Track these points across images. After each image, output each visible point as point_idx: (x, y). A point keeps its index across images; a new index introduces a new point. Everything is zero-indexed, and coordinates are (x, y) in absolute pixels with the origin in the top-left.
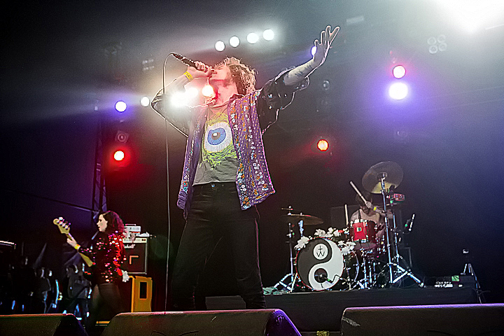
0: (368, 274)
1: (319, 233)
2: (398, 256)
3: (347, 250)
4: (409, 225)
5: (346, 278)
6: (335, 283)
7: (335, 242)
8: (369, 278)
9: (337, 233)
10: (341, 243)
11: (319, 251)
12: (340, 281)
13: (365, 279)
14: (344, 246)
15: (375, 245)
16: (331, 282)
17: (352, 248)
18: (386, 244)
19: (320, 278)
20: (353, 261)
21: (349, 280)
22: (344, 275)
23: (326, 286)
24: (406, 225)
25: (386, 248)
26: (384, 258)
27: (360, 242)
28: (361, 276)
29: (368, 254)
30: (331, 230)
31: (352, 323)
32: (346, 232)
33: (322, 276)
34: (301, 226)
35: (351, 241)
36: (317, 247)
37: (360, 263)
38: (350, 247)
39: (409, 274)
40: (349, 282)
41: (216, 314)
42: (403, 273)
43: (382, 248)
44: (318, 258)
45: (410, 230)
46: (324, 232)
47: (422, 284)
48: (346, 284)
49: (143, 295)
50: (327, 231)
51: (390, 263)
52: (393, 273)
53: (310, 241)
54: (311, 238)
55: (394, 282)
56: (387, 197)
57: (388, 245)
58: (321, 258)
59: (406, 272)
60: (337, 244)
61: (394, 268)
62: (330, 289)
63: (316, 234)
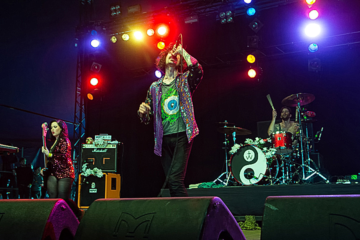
0: (285, 173)
1: (248, 141)
2: (309, 159)
3: (269, 154)
4: (318, 135)
5: (268, 176)
6: (260, 179)
7: (260, 148)
8: (286, 176)
9: (262, 141)
10: (265, 149)
11: (248, 155)
12: (264, 178)
13: (283, 177)
14: (267, 152)
15: (291, 151)
16: (257, 179)
17: (273, 153)
18: (300, 150)
19: (249, 176)
20: (274, 163)
21: (271, 177)
22: (267, 173)
23: (253, 181)
24: (316, 136)
25: (300, 154)
26: (298, 161)
27: (280, 149)
28: (280, 174)
29: (286, 158)
30: (257, 139)
31: (272, 207)
32: (269, 141)
33: (250, 174)
34: (234, 136)
35: (272, 148)
36: (247, 152)
37: (280, 165)
38: (272, 152)
39: (317, 173)
40: (270, 179)
41: (169, 200)
42: (313, 172)
43: (296, 153)
44: (247, 160)
45: (319, 139)
46: (252, 140)
47: (328, 181)
48: (268, 180)
49: (114, 187)
50: (254, 140)
51: (303, 165)
52: (305, 173)
53: (241, 148)
54: (242, 145)
55: (306, 179)
56: (302, 114)
57: (302, 151)
58: (249, 160)
59: (316, 172)
60: (262, 149)
61: (306, 169)
62: (256, 184)
63: (246, 142)
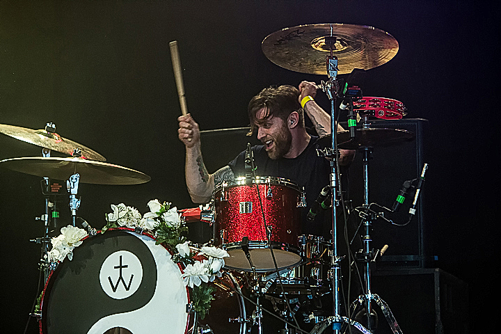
1: (120, 214)
2: (369, 296)
3: (199, 271)
4: (409, 198)
7: (165, 245)
10: (184, 249)
11: (118, 272)
17: (216, 266)
24: (400, 199)
30: (155, 205)
36: (112, 261)
37: (249, 314)
38: (215, 257)
46: (135, 212)
50: (144, 210)
51: (337, 317)
54: (94, 231)
56: (342, 106)
58: (121, 294)
60: (172, 251)
